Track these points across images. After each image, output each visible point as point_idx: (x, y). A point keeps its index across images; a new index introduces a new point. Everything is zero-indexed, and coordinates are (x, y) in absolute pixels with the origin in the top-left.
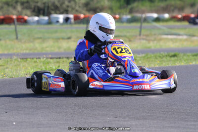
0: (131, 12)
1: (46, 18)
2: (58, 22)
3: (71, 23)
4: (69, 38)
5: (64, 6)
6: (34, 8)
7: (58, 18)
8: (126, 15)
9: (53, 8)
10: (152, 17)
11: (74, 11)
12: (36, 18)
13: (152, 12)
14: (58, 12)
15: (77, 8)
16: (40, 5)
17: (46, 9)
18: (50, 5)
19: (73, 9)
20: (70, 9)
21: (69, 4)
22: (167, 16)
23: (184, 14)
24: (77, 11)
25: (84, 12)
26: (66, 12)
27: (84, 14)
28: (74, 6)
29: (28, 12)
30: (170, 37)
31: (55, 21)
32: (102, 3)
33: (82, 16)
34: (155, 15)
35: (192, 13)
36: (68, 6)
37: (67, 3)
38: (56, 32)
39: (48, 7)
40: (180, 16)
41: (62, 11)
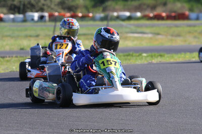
0: (104, 10)
1: (21, 16)
2: (33, 20)
3: (45, 21)
4: (37, 36)
5: (40, 4)
6: (11, 6)
7: (33, 16)
8: (99, 13)
9: (29, 6)
10: (125, 16)
11: (49, 10)
12: (12, 16)
13: (125, 10)
14: (34, 10)
15: (52, 6)
16: (16, 3)
17: (22, 7)
18: (26, 3)
19: (49, 7)
20: (45, 7)
21: (45, 3)
22: (139, 14)
23: (155, 13)
24: (52, 9)
25: (60, 10)
26: (42, 10)
27: (59, 12)
28: (49, 4)
29: (5, 10)
30: (136, 35)
31: (30, 19)
32: (77, 2)
33: (56, 14)
34: (128, 14)
35: (164, 12)
36: (44, 5)
37: (42, 1)
38: (26, 30)
39: (24, 5)
40: (151, 15)
41: (37, 9)
